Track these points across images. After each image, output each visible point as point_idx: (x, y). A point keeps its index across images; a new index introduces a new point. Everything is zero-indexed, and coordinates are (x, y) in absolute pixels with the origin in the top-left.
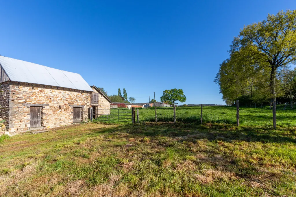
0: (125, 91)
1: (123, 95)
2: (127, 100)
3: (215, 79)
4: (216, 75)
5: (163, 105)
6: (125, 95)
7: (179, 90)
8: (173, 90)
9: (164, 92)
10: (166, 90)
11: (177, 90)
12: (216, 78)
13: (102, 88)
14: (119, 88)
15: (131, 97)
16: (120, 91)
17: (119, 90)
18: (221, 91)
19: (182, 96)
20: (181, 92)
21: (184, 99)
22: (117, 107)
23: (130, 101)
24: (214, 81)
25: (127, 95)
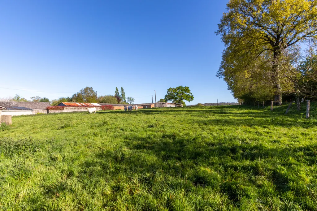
0: (122, 90)
1: (120, 94)
2: (125, 101)
3: (218, 73)
4: (219, 68)
5: (166, 106)
6: (123, 95)
7: (185, 88)
8: (178, 88)
9: (169, 90)
10: (171, 88)
11: (182, 87)
12: (218, 71)
13: (91, 88)
14: (116, 88)
15: (129, 97)
16: (118, 91)
17: (117, 89)
18: (229, 87)
19: (189, 94)
20: (187, 89)
21: (190, 98)
22: (101, 109)
23: (129, 101)
24: (217, 76)
25: (125, 95)
